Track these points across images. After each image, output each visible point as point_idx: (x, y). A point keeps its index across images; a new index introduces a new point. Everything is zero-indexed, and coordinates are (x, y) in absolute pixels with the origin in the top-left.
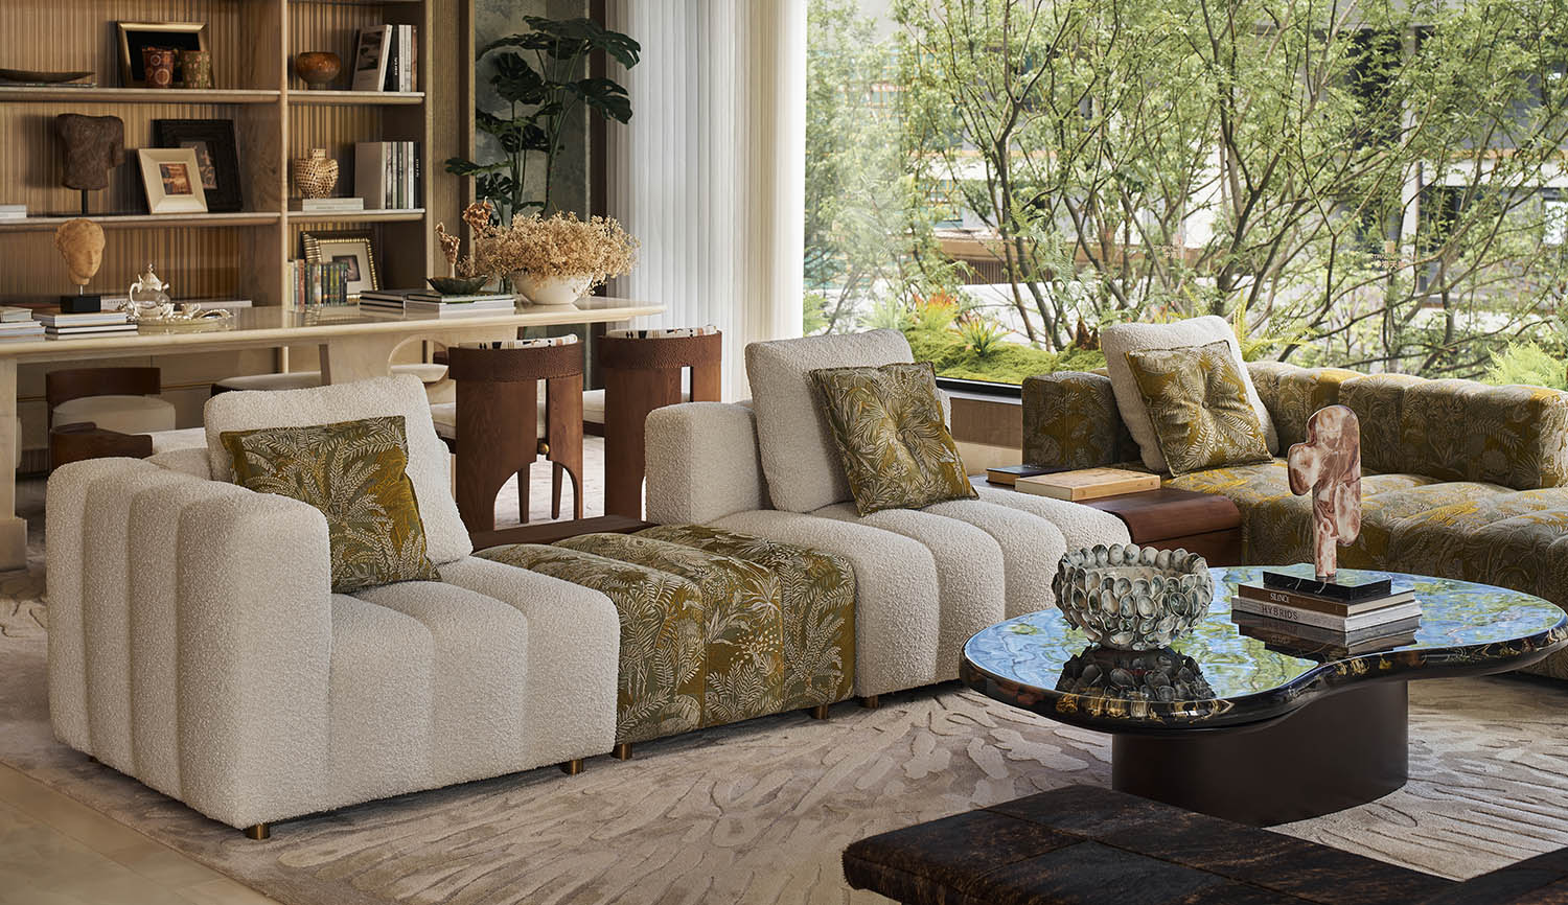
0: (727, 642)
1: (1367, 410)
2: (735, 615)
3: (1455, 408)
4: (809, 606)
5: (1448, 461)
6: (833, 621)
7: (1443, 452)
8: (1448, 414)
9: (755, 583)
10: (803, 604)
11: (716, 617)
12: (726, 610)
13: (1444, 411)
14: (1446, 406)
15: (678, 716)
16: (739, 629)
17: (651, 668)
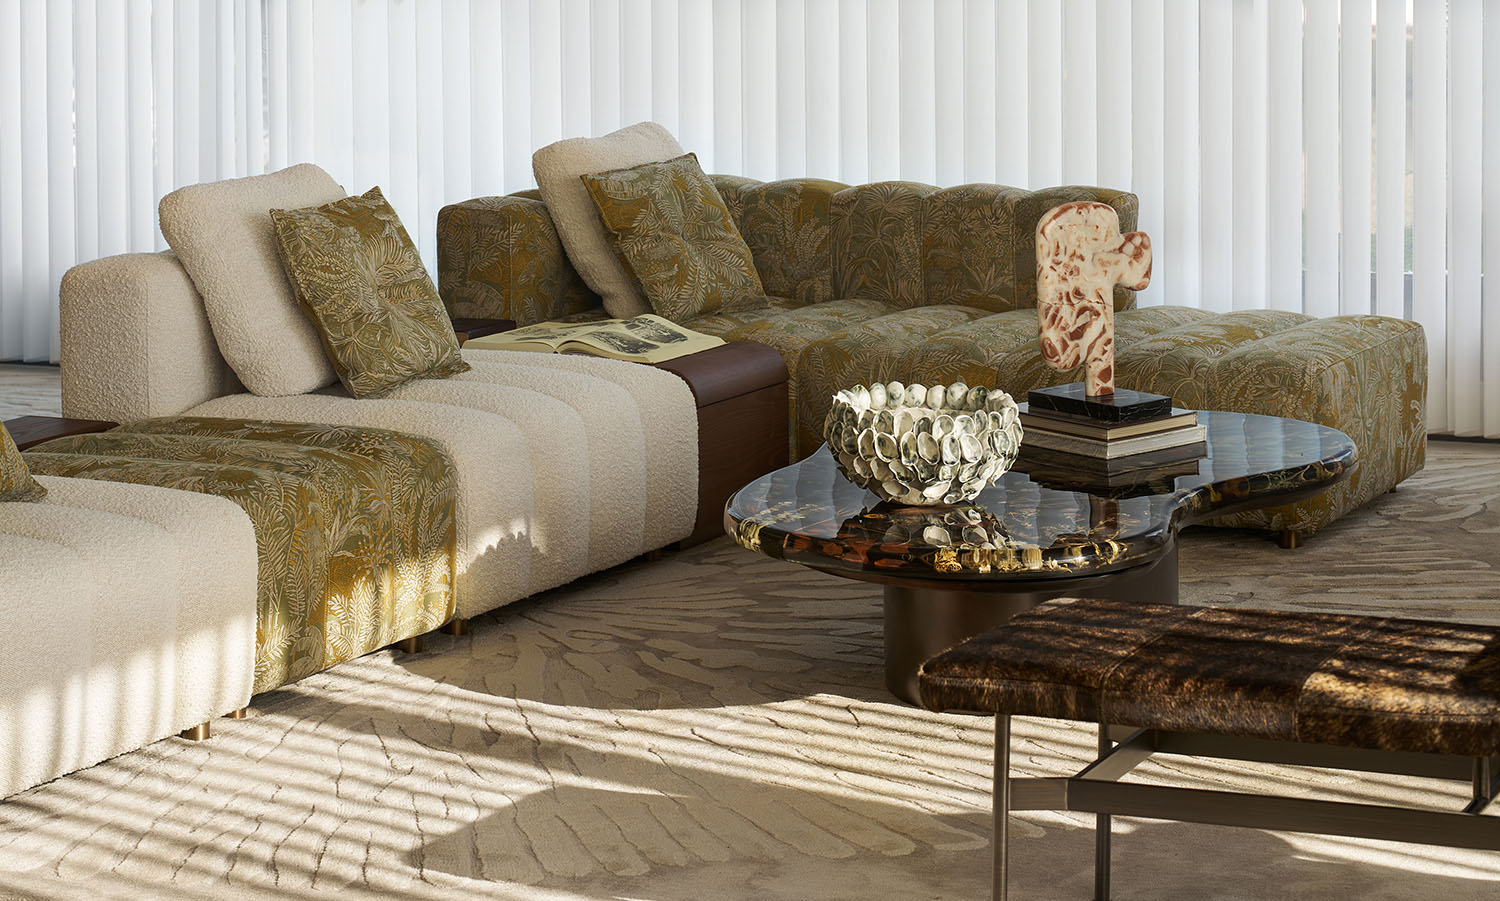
0: (349, 554)
1: (875, 227)
2: (356, 518)
3: (997, 219)
4: (420, 501)
5: (990, 286)
6: (443, 520)
7: (983, 275)
8: (987, 227)
9: (367, 475)
10: (413, 501)
11: (337, 522)
12: (347, 512)
13: (982, 223)
14: (984, 217)
15: (308, 655)
16: (361, 537)
17: (284, 592)
